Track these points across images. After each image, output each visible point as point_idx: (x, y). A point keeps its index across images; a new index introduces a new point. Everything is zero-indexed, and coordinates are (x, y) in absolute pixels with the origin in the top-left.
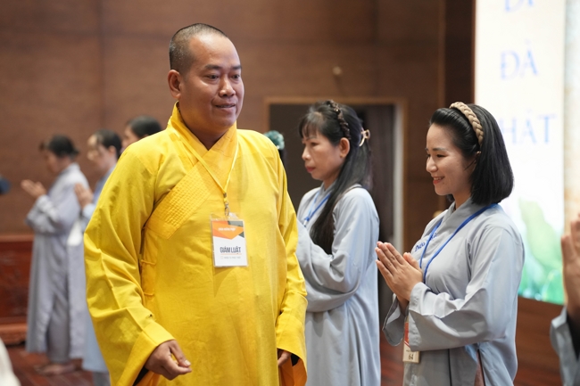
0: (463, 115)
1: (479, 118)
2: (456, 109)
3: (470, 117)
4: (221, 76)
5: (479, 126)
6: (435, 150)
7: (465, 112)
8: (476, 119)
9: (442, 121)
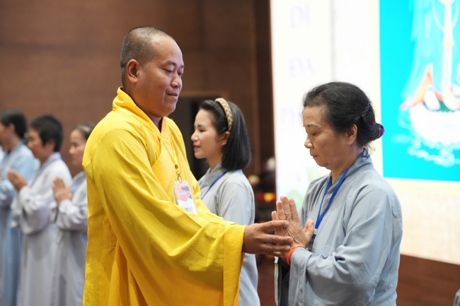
0: (221, 107)
1: (231, 110)
2: (218, 103)
3: (226, 108)
4: (174, 71)
5: (230, 115)
6: (199, 126)
7: (223, 105)
8: (229, 110)
9: (208, 108)
